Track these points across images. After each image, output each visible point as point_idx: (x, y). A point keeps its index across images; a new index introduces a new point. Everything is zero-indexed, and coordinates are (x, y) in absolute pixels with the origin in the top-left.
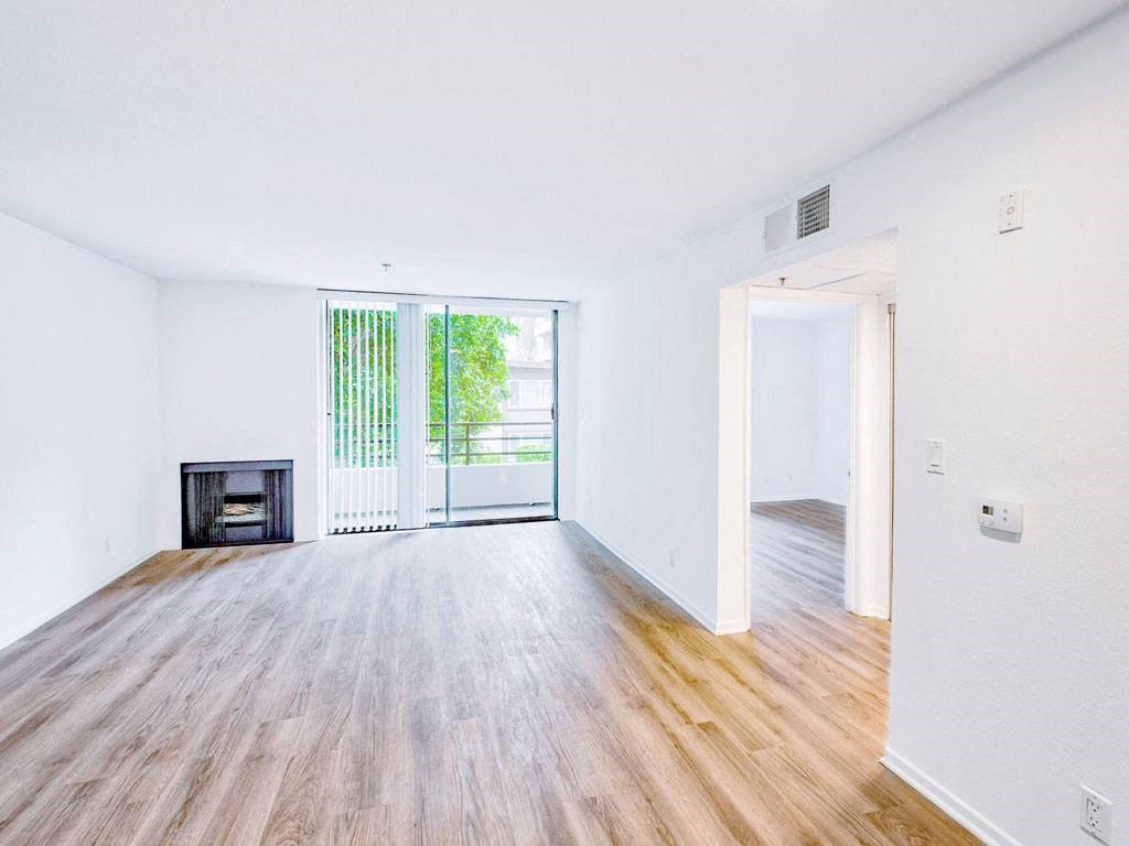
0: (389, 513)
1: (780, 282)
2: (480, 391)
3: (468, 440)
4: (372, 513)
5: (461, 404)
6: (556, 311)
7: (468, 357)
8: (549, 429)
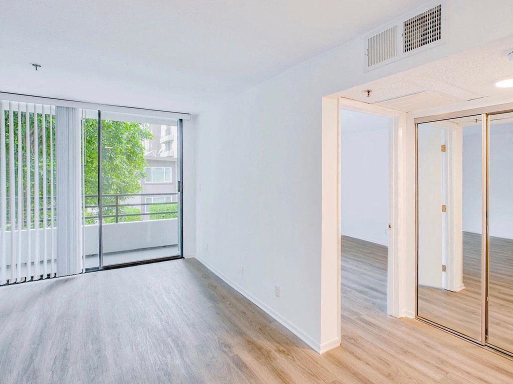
0: (49, 261)
1: (366, 94)
2: (126, 173)
3: (117, 206)
4: (33, 263)
5: (113, 181)
6: (181, 120)
7: (118, 151)
8: (177, 198)
